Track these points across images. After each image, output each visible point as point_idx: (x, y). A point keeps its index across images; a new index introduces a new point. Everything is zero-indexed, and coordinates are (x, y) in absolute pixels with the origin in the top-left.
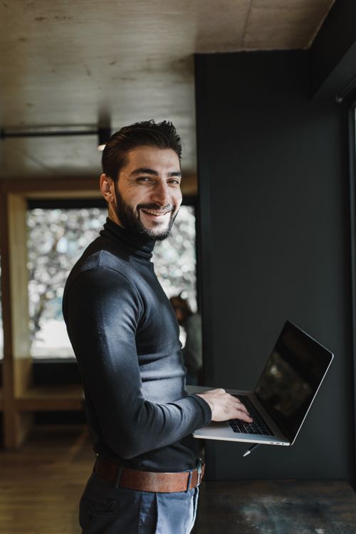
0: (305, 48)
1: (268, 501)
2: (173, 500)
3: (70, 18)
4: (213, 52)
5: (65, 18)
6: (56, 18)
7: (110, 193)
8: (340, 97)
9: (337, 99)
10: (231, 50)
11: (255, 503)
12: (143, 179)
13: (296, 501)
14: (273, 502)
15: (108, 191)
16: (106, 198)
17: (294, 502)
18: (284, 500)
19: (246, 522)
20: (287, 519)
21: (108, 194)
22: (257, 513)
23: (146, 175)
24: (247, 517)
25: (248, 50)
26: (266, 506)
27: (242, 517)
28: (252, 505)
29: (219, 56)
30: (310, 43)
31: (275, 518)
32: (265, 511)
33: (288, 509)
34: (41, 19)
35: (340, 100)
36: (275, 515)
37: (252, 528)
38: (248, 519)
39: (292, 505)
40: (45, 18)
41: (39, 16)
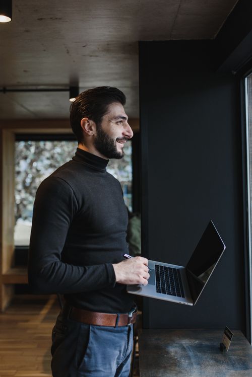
0: (212, 39)
1: (186, 342)
2: (103, 332)
3: (60, 19)
5: (57, 18)
6: (51, 18)
8: (235, 71)
9: (232, 72)
11: (176, 343)
13: (205, 343)
14: (189, 343)
17: (203, 343)
18: (197, 342)
19: (171, 355)
20: (199, 354)
22: (179, 350)
24: (171, 352)
26: (184, 345)
27: (168, 353)
28: (175, 345)
30: (215, 35)
31: (191, 354)
32: (183, 348)
33: (199, 348)
34: (41, 19)
35: (235, 73)
36: (190, 351)
37: (175, 359)
38: (172, 354)
39: (202, 345)
40: (44, 19)
41: (40, 17)
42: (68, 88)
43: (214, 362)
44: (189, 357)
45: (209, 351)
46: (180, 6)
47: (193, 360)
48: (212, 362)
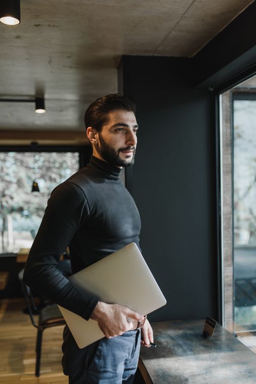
0: (190, 57)
1: (172, 332)
3: (58, 26)
4: (135, 55)
5: (54, 26)
6: (49, 25)
7: (95, 139)
8: (212, 88)
9: (210, 88)
10: (146, 54)
11: (164, 335)
12: (120, 129)
13: (188, 332)
14: (175, 333)
15: (93, 137)
16: (92, 142)
17: (187, 333)
18: (181, 332)
20: (188, 342)
21: (93, 139)
22: (168, 340)
23: (121, 127)
24: (163, 342)
25: (156, 55)
26: (171, 335)
27: (160, 343)
29: (138, 57)
30: (195, 54)
31: (181, 342)
32: (172, 338)
33: (185, 337)
34: (39, 25)
35: (212, 89)
36: (179, 340)
37: (170, 348)
38: (165, 344)
39: (187, 334)
40: (42, 25)
41: (38, 23)
42: (33, 99)
43: (204, 347)
44: (180, 346)
45: (195, 339)
46: (178, 23)
47: (185, 348)
48: (201, 348)
